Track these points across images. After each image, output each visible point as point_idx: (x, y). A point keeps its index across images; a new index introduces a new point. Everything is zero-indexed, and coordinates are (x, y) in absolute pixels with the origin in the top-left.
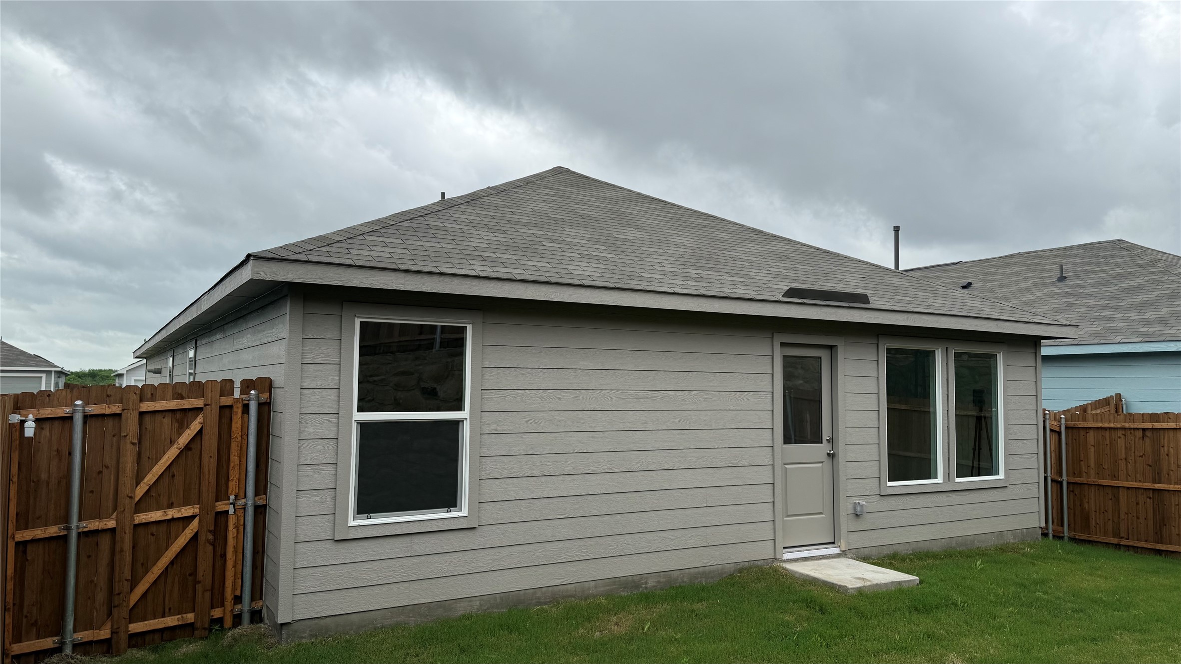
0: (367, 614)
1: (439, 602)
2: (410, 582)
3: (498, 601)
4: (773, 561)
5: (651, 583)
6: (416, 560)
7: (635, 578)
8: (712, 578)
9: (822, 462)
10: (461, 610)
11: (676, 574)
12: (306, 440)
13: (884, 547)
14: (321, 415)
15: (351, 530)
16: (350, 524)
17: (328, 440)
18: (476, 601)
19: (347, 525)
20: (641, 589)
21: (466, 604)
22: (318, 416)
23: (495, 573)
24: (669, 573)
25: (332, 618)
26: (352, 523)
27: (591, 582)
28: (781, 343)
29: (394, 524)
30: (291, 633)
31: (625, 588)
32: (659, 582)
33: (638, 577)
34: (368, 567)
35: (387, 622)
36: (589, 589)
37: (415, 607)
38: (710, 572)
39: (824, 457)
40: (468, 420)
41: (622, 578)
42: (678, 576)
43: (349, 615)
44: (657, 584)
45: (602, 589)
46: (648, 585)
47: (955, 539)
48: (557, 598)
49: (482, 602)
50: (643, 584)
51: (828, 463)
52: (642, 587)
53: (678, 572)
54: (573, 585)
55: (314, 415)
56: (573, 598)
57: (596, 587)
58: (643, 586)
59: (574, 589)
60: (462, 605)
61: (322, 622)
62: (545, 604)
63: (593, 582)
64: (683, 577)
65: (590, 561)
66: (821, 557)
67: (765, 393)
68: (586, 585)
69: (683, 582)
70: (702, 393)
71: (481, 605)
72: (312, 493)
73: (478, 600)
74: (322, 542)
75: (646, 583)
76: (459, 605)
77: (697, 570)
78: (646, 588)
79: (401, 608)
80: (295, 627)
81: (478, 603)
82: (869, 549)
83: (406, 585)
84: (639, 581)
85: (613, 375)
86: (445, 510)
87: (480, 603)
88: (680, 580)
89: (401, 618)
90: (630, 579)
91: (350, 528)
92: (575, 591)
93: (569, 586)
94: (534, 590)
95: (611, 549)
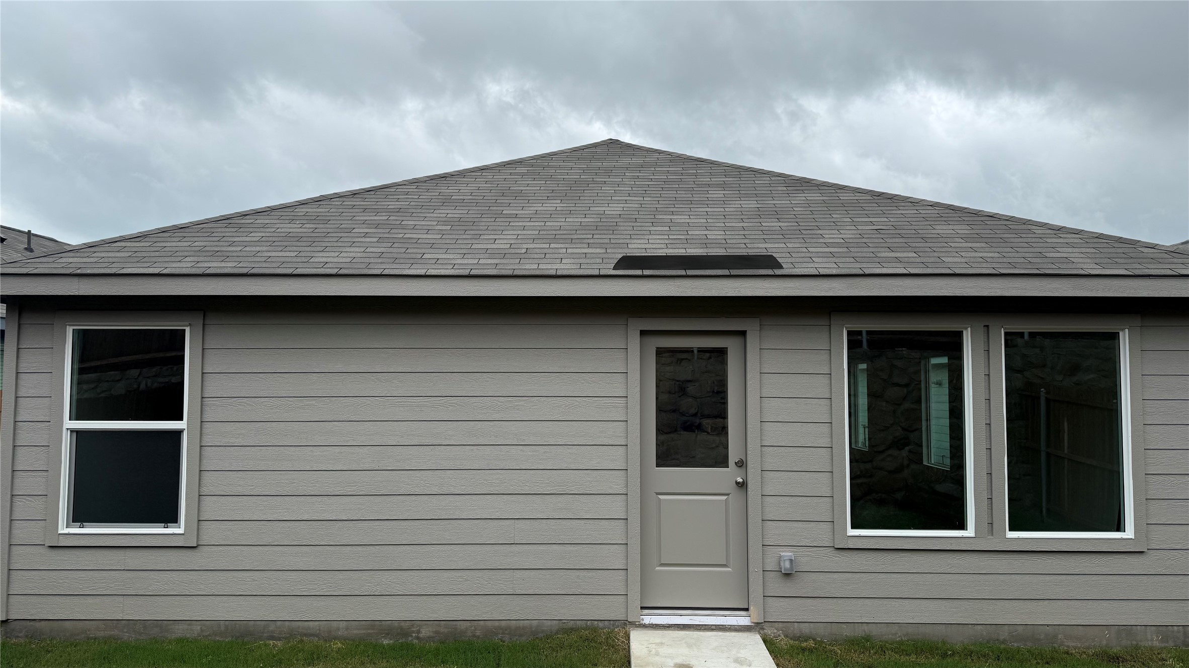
0: (81, 623)
1: (156, 621)
2: (125, 596)
3: (223, 628)
4: (625, 623)
5: (425, 632)
6: (130, 574)
7: (403, 624)
8: (521, 635)
9: (728, 495)
10: (179, 631)
11: (464, 625)
12: (22, 447)
13: (844, 626)
14: (36, 423)
15: (61, 538)
16: (60, 532)
17: (42, 448)
18: (196, 625)
19: (58, 532)
20: (410, 639)
21: (186, 627)
22: (33, 424)
23: (218, 598)
24: (455, 623)
25: (46, 622)
26: (63, 530)
27: (341, 622)
28: (641, 331)
29: (105, 535)
30: (8, 631)
31: (388, 634)
32: (437, 632)
33: (408, 624)
34: (82, 576)
35: (101, 634)
36: (338, 629)
37: (131, 623)
38: (517, 628)
39: (729, 487)
40: (186, 430)
41: (383, 622)
42: (467, 628)
43: (63, 622)
44: (434, 635)
45: (355, 632)
46: (421, 635)
47: (1006, 627)
48: (294, 634)
49: (204, 628)
50: (413, 632)
51: (736, 496)
52: (412, 636)
53: (468, 624)
54: (317, 623)
55: (30, 423)
56: (316, 638)
57: (347, 629)
58: (414, 635)
59: (318, 628)
60: (181, 627)
61: (37, 624)
62: (279, 639)
63: (344, 622)
64: (476, 629)
65: (339, 598)
66: (714, 627)
67: (610, 398)
68: (335, 624)
69: (474, 636)
70: (510, 399)
71: (202, 631)
72: (27, 498)
73: (199, 625)
74: (37, 546)
75: (419, 632)
76: (177, 627)
77: (497, 623)
78: (418, 638)
79: (115, 622)
80: (13, 625)
81: (199, 628)
82: (812, 625)
83: (121, 598)
84: (408, 629)
85: (376, 379)
86: (162, 526)
87: (201, 628)
88: (469, 634)
89: (115, 632)
90: (396, 624)
91: (60, 535)
92: (320, 630)
93: (311, 623)
94: (267, 622)
95: (369, 586)
